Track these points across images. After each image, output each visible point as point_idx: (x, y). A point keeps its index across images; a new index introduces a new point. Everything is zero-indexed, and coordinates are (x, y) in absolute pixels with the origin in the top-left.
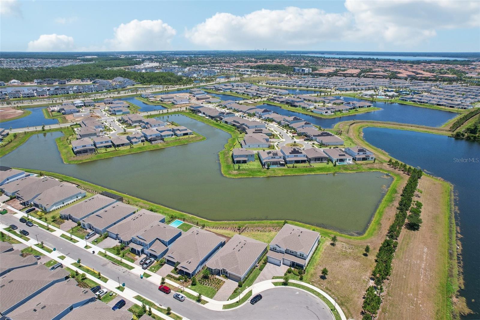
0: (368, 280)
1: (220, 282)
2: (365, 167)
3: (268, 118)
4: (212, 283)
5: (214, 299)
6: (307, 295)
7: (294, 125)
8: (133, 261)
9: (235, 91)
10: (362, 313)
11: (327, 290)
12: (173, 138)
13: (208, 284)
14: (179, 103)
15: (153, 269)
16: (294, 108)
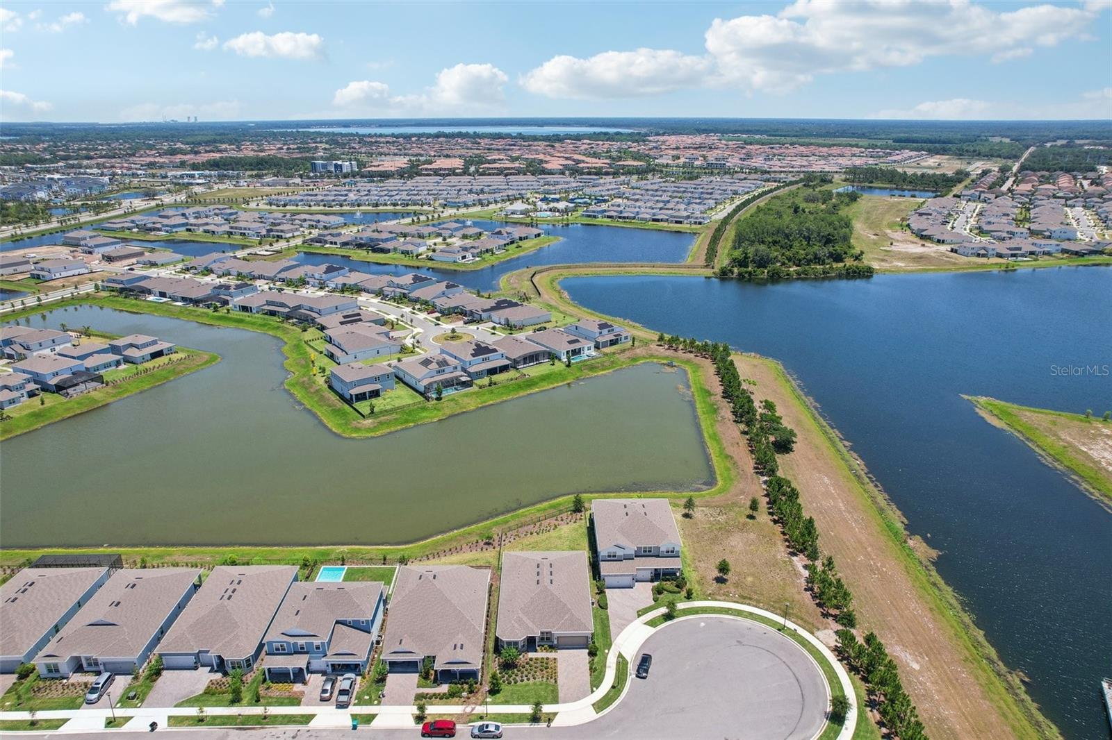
0: (790, 559)
1: (547, 664)
2: (622, 357)
3: (345, 285)
4: (532, 672)
5: (564, 702)
6: (720, 621)
7: (420, 293)
8: (295, 701)
9: (201, 229)
10: (825, 615)
11: (744, 599)
12: (124, 370)
13: (525, 678)
14: (58, 276)
15: (367, 697)
16: (382, 255)
